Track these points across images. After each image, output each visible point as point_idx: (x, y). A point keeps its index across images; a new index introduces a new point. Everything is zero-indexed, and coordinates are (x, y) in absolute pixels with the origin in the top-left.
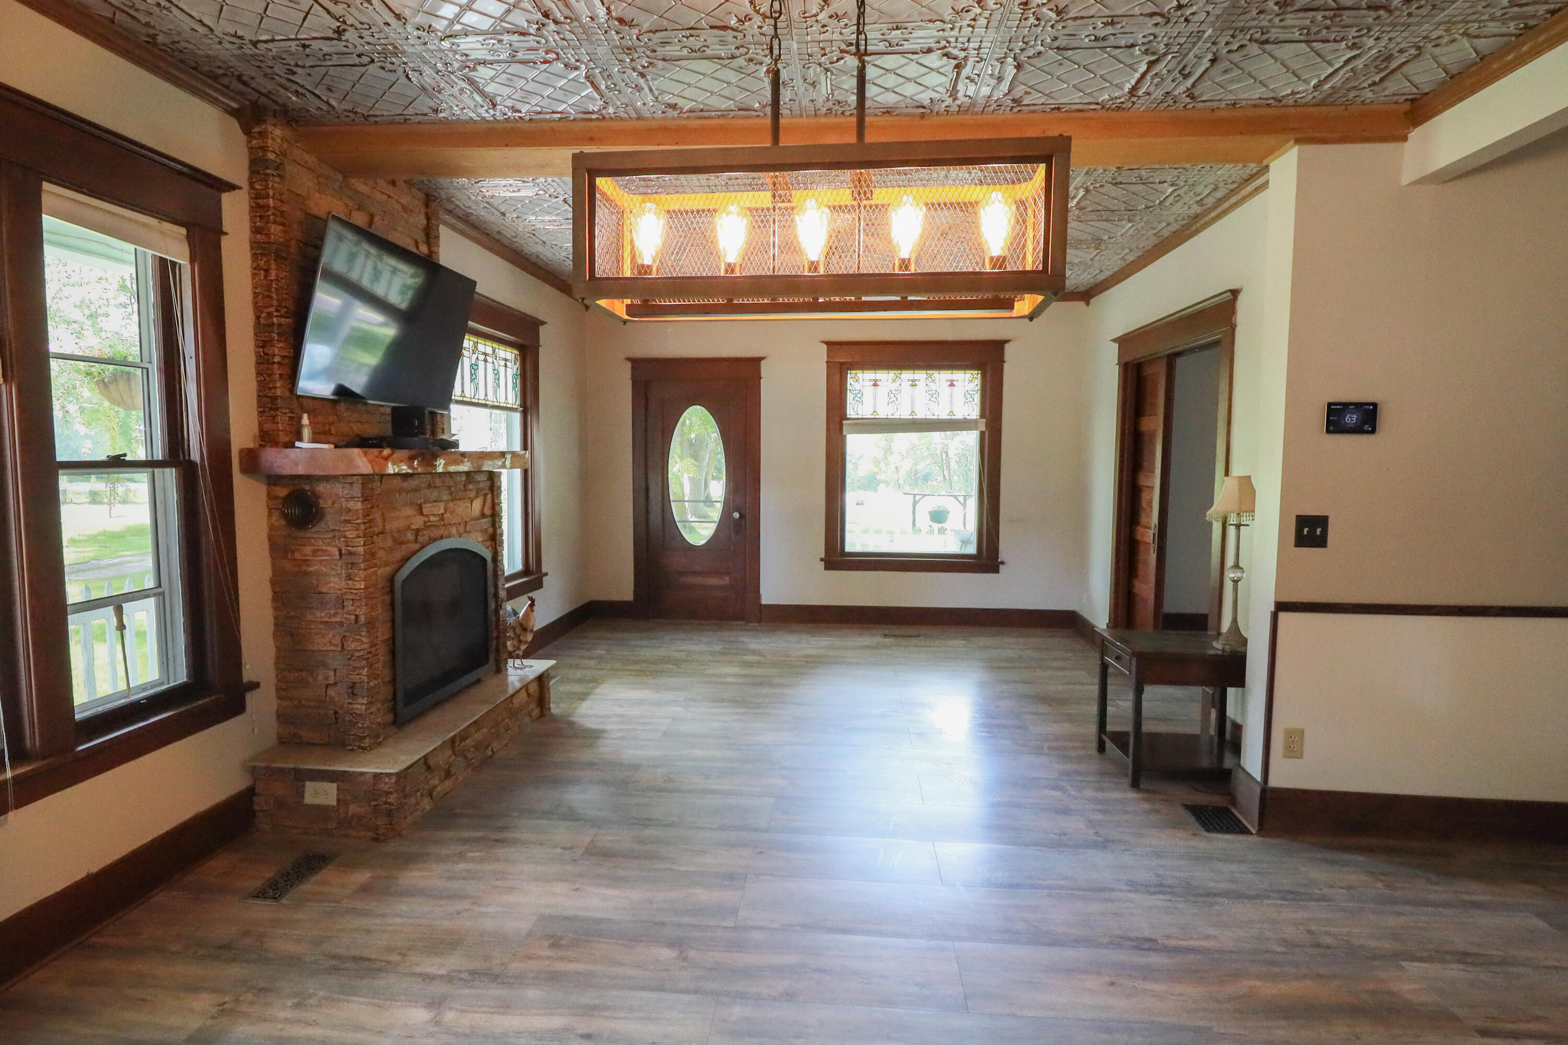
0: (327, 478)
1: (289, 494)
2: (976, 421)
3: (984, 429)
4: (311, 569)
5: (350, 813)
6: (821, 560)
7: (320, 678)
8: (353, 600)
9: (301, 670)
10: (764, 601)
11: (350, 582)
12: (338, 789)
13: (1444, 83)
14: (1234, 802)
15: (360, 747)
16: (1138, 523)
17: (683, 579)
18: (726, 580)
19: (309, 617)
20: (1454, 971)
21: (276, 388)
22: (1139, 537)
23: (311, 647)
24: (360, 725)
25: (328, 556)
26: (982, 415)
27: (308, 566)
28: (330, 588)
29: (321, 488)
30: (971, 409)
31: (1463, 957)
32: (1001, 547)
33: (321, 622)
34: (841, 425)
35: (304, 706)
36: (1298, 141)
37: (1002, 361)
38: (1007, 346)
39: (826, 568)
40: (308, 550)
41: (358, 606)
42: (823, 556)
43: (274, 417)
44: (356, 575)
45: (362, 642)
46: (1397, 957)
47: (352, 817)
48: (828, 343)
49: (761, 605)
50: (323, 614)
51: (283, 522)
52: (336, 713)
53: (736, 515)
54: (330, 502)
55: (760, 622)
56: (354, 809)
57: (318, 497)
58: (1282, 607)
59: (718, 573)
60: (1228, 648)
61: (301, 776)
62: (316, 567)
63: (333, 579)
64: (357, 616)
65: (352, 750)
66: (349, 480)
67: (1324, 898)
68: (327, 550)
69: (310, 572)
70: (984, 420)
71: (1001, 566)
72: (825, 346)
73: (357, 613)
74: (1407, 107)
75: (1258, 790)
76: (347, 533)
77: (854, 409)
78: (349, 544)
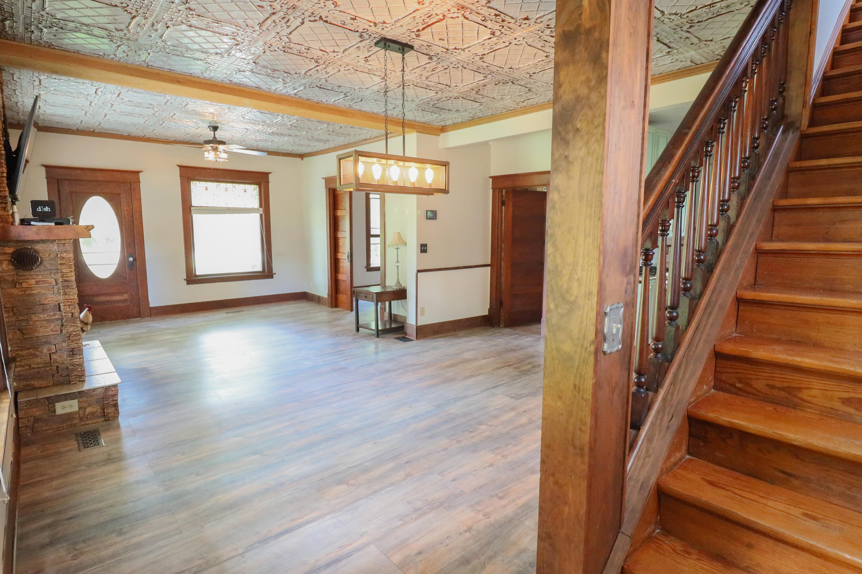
0: (43, 241)
1: (14, 252)
2: (258, 209)
3: (262, 213)
4: (33, 292)
5: (87, 413)
6: (185, 280)
7: (45, 350)
8: (69, 305)
9: (29, 349)
10: (151, 305)
11: (67, 296)
12: (78, 402)
13: (451, 125)
14: (406, 334)
15: (80, 381)
16: (338, 252)
17: (96, 299)
18: (126, 296)
19: (36, 319)
20: (472, 352)
21: (5, 191)
22: (340, 257)
23: (37, 334)
24: (79, 370)
25: (48, 283)
26: (261, 206)
27: (32, 290)
28: (49, 301)
29: (39, 247)
30: (255, 203)
31: (472, 350)
32: (273, 266)
33: (44, 320)
34: (190, 210)
35: (34, 368)
36: (417, 132)
37: (268, 182)
38: (270, 175)
39: (188, 284)
40: (33, 281)
41: (73, 308)
42: (185, 278)
43: (5, 208)
44: (70, 292)
45: (78, 327)
46: (462, 353)
47: (88, 415)
48: (181, 167)
49: (150, 308)
50: (45, 316)
51: (11, 267)
52: (57, 367)
53: (131, 259)
54: (47, 255)
55: (151, 317)
56: (89, 410)
57: (37, 252)
58: (419, 271)
59: (119, 293)
60: (398, 288)
61: (52, 401)
62: (38, 291)
63: (50, 296)
64: (72, 313)
65: (75, 383)
66: (63, 242)
67: (440, 348)
68: (47, 281)
69: (33, 294)
70: (262, 209)
71: (274, 275)
72: (178, 168)
73: (73, 311)
74: (441, 128)
75: (415, 327)
76: (63, 270)
77: (196, 201)
78: (64, 276)
